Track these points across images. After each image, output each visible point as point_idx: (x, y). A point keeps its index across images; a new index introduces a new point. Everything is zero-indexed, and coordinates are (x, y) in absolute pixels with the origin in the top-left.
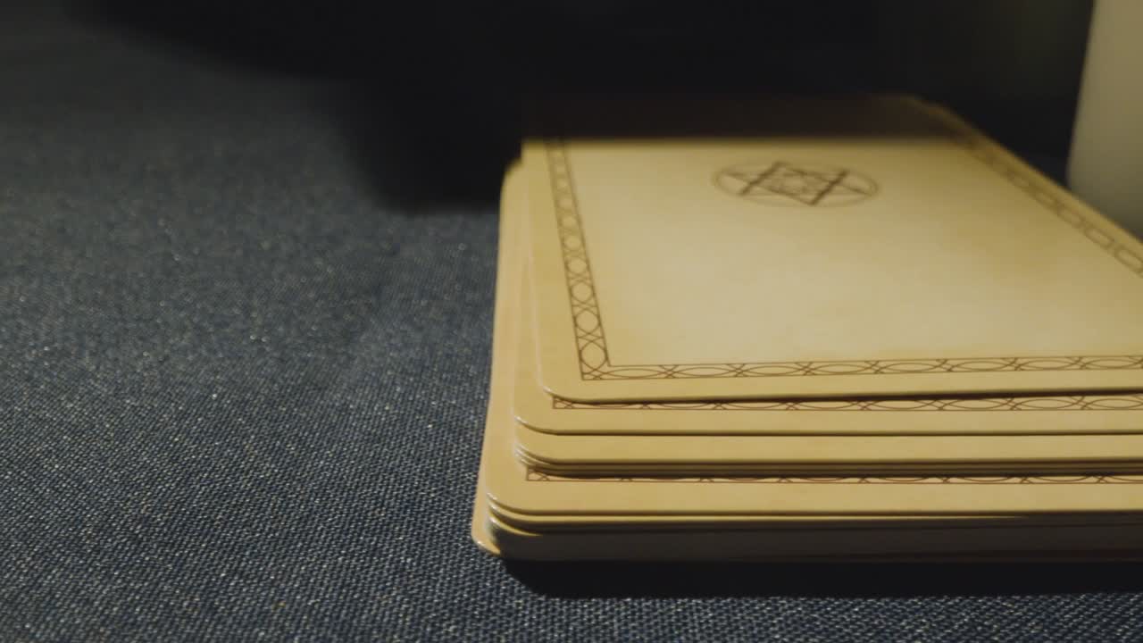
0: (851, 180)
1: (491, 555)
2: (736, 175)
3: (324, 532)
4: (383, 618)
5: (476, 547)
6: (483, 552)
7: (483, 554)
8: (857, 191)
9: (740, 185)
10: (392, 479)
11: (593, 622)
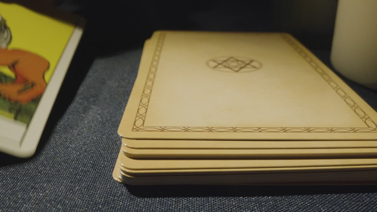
0: (254, 64)
1: (118, 182)
2: (214, 61)
3: (65, 174)
4: (78, 202)
5: (114, 179)
6: (116, 181)
7: (115, 182)
8: (254, 67)
9: (215, 64)
10: (90, 157)
11: (147, 204)
